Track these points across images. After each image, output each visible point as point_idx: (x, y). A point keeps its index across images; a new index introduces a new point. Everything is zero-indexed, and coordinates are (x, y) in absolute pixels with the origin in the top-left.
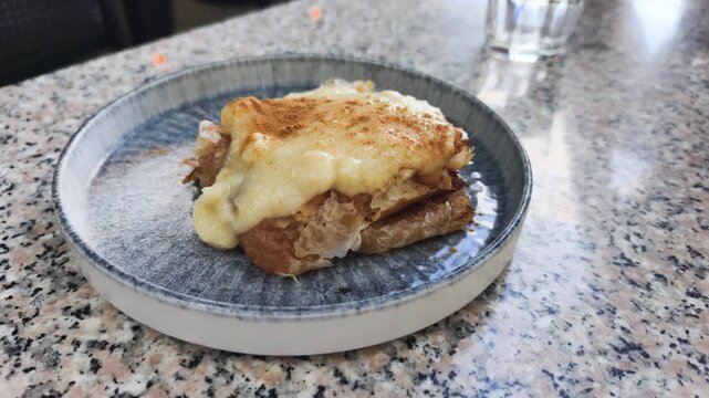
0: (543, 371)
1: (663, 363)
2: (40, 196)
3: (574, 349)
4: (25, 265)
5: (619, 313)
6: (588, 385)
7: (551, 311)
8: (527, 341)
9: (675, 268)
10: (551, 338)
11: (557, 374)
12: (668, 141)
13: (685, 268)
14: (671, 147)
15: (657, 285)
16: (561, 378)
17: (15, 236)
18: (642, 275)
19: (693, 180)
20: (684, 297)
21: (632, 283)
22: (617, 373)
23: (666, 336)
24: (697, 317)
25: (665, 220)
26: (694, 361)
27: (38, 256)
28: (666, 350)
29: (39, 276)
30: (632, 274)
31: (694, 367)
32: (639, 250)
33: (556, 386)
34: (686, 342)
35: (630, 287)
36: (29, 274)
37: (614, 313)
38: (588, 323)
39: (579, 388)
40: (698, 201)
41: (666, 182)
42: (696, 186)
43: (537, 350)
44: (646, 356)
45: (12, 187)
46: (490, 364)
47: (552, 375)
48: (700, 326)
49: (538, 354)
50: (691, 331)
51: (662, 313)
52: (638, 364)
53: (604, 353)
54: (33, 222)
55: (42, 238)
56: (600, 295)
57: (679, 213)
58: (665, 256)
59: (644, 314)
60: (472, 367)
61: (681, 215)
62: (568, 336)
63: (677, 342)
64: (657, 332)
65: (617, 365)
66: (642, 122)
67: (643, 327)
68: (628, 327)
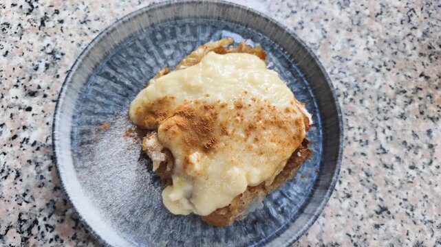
0: (348, 234)
1: (396, 215)
2: (42, 177)
3: (359, 217)
4: (71, 236)
5: (379, 189)
6: (364, 237)
7: (349, 196)
8: (339, 218)
9: (405, 150)
10: (349, 214)
11: (352, 234)
12: (408, 31)
13: (410, 148)
14: (411, 37)
15: (396, 164)
16: (354, 237)
17: (49, 217)
18: (390, 160)
19: (420, 69)
20: (407, 169)
21: (386, 166)
22: (377, 226)
23: (398, 199)
24: (412, 182)
25: (402, 111)
26: (409, 211)
27: (74, 228)
28: (398, 207)
29: (84, 242)
30: (385, 159)
31: (408, 214)
32: (389, 139)
33: (352, 241)
34: (405, 200)
35: (384, 169)
36: (77, 243)
37: (376, 189)
38: (365, 199)
39: (362, 240)
40: (421, 89)
41: (405, 75)
42: (421, 75)
43: (343, 222)
44: (389, 213)
45: (18, 175)
46: (324, 236)
47: (350, 236)
48: (413, 188)
49: (343, 225)
50: (409, 192)
51: (397, 184)
52: (386, 219)
53: (371, 216)
54: (52, 201)
55: (67, 213)
56: (370, 179)
57: (410, 103)
58: (400, 141)
59: (390, 187)
60: (317, 241)
61: (412, 105)
62: (356, 210)
63: (402, 201)
64: (394, 197)
65: (377, 223)
66: (395, 11)
67: (390, 195)
68: (382, 197)
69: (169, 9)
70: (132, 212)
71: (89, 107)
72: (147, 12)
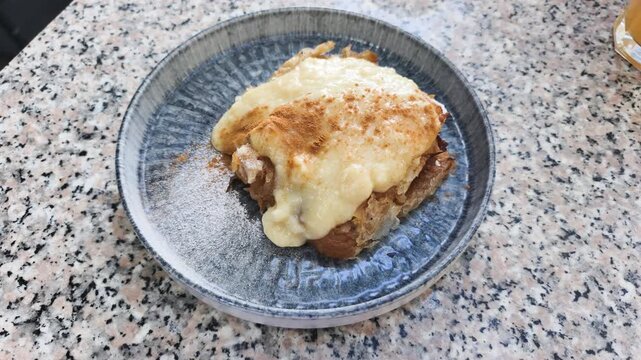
0: (525, 269)
1: (589, 239)
2: (100, 230)
3: (538, 246)
4: (140, 300)
5: (557, 208)
6: (551, 270)
7: (517, 220)
8: (509, 248)
9: (582, 159)
10: (522, 242)
11: (533, 268)
12: (555, 29)
13: (588, 157)
14: (559, 35)
15: (574, 177)
16: (536, 270)
17: (111, 277)
18: (564, 172)
19: (580, 68)
20: (592, 182)
21: (560, 180)
22: (566, 255)
23: (587, 218)
24: (602, 197)
25: (568, 115)
26: (606, 233)
27: (144, 289)
28: (589, 229)
29: (159, 306)
30: (558, 172)
31: (607, 237)
32: (558, 149)
33: (534, 277)
34: (598, 219)
35: (559, 184)
36: (149, 307)
37: (554, 209)
38: (540, 223)
39: (548, 274)
40: (587, 89)
41: (562, 76)
42: (583, 74)
43: (517, 254)
44: (579, 237)
45: (69, 229)
46: (493, 273)
47: (530, 270)
48: (604, 204)
49: (517, 257)
50: (601, 209)
51: (582, 200)
52: (576, 245)
53: (554, 243)
54: (114, 257)
55: (134, 271)
56: (542, 197)
57: (576, 105)
58: (574, 150)
59: (572, 205)
60: (484, 280)
61: (578, 107)
62: (532, 237)
63: (594, 221)
64: (581, 217)
65: (565, 251)
66: (533, 10)
67: (573, 215)
68: (564, 218)
69: (253, 25)
70: (223, 255)
71: (160, 139)
72: (226, 27)
